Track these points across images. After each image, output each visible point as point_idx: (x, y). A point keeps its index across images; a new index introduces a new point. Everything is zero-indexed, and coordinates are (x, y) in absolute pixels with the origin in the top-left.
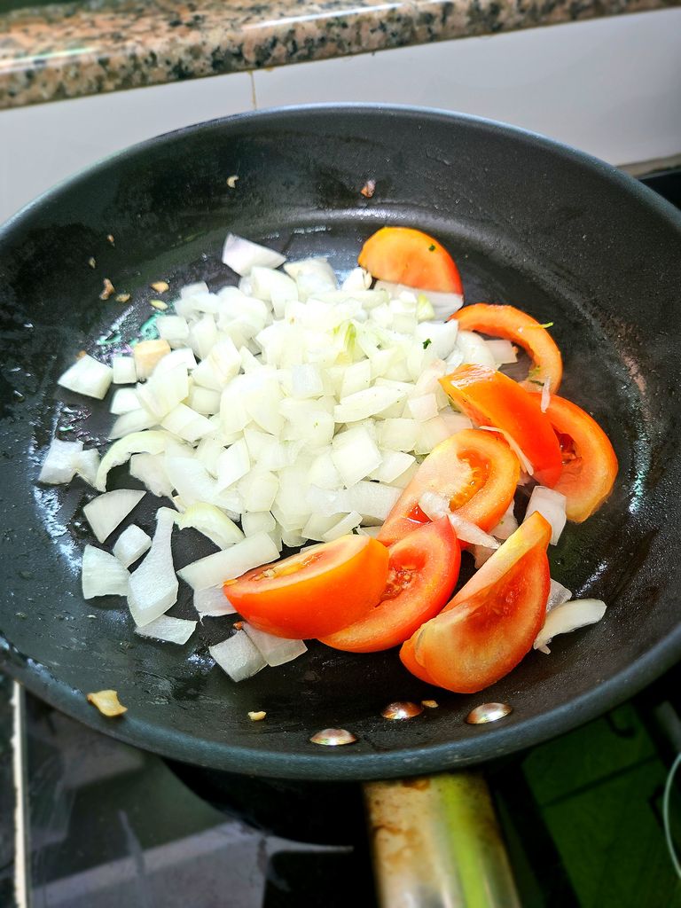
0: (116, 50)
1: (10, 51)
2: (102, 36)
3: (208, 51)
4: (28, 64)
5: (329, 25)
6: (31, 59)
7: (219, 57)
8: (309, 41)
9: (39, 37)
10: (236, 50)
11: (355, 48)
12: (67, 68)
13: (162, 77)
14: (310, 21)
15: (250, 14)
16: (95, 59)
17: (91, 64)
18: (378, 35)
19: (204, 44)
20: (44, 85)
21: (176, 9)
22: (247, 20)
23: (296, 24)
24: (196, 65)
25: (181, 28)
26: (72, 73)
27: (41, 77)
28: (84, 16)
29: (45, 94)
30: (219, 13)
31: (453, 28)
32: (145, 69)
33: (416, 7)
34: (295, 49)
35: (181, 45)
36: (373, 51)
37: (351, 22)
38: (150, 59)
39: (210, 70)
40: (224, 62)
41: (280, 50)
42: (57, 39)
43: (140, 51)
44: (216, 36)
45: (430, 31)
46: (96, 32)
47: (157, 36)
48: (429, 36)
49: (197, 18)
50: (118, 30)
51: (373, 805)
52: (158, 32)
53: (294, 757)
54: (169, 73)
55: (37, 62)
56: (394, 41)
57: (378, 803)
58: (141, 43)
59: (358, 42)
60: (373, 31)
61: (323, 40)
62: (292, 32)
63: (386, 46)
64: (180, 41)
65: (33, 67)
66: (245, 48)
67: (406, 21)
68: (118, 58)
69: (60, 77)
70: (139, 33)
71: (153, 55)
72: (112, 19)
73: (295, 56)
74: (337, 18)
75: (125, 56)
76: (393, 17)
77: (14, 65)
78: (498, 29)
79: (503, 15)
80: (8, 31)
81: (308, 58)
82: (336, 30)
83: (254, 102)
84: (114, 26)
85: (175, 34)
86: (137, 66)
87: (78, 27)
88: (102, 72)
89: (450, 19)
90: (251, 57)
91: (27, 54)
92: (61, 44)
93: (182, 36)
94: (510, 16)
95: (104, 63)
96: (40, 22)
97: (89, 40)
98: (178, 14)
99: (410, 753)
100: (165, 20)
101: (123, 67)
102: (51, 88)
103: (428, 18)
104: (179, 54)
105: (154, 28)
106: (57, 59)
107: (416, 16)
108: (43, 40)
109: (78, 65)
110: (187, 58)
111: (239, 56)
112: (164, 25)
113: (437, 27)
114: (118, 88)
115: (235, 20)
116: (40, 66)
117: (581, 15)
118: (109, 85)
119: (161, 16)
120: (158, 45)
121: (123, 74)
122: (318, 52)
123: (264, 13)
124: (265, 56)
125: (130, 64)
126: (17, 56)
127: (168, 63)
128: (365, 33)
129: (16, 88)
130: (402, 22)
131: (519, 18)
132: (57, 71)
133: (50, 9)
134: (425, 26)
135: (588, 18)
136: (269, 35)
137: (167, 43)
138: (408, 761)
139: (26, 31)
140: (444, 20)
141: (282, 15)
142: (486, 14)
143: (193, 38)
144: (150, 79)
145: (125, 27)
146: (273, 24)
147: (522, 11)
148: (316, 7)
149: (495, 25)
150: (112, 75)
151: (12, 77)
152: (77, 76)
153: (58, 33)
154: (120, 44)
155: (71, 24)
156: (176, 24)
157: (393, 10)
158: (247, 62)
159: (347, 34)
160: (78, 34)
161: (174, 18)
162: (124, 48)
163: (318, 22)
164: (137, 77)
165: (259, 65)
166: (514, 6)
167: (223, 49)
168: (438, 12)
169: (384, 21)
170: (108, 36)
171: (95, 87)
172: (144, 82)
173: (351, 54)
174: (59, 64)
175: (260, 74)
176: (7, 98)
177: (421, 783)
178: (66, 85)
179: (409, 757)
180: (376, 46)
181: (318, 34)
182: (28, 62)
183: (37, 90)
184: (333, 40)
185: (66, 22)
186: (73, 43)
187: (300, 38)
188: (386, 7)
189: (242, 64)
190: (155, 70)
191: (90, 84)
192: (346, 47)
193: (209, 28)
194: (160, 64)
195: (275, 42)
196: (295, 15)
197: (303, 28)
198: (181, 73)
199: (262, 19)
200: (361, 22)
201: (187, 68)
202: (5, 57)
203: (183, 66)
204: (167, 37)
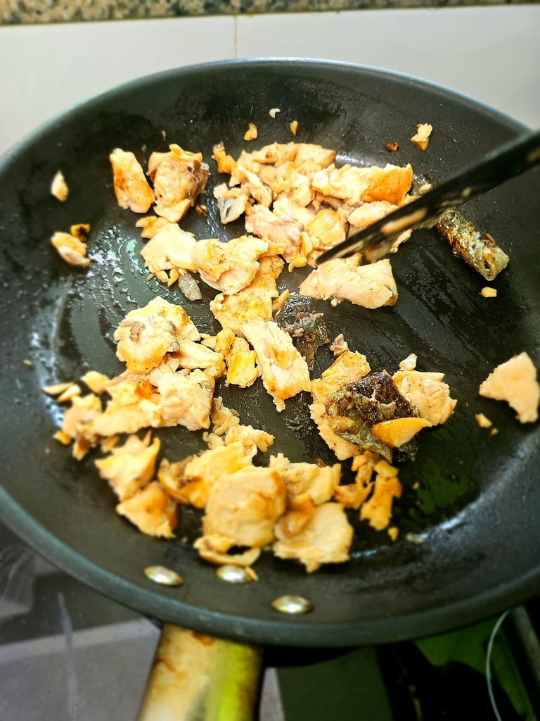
11: (323, 7)
13: (163, 12)
20: (66, 8)
24: (192, 4)
27: (64, 1)
29: (66, 15)
32: (149, 3)
36: (338, 10)
39: (201, 10)
40: (214, 4)
41: (261, 1)
54: (168, 10)
63: (350, 7)
69: (78, 3)
73: (273, 7)
78: (444, 3)
81: (285, 9)
86: (142, 1)
88: (113, 2)
90: (237, 3)
99: (206, 612)
102: (71, 11)
111: (227, 1)
114: (126, 17)
118: (118, 14)
121: (130, 6)
122: (291, 5)
124: (249, 4)
127: (168, 1)
129: (42, 7)
144: (153, 13)
150: (122, 5)
152: (93, 3)
158: (233, 8)
164: (141, 10)
165: (243, 11)
171: (107, 14)
172: (147, 15)
173: (319, 10)
175: (243, 19)
176: (35, 15)
177: (207, 639)
178: (83, 9)
179: (205, 615)
180: (340, 6)
183: (59, 11)
189: (228, 9)
190: (157, 6)
191: (103, 13)
192: (317, 6)
194: (162, 1)
198: (178, 11)
201: (184, 7)
203: (181, 5)
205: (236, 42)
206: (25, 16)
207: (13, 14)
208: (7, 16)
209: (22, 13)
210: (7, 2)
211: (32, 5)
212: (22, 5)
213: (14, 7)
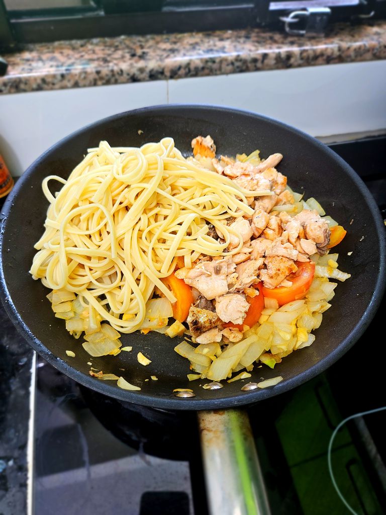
0: (104, 67)
1: (54, 63)
2: (98, 59)
3: (148, 70)
5: (207, 61)
6: (64, 68)
7: (153, 73)
8: (196, 69)
9: (68, 56)
10: (160, 70)
11: (218, 72)
12: (80, 74)
13: (125, 80)
14: (198, 59)
15: (169, 53)
16: (94, 70)
17: (92, 73)
18: (230, 68)
19: (146, 67)
20: (69, 81)
21: (134, 47)
22: (168, 56)
23: (191, 60)
24: (142, 76)
25: (136, 58)
26: (83, 76)
27: (68, 77)
28: (90, 47)
29: (69, 85)
30: (154, 51)
31: (267, 65)
32: (117, 77)
33: (249, 55)
34: (190, 71)
35: (135, 67)
36: (227, 73)
37: (217, 61)
38: (120, 72)
39: (147, 78)
40: (154, 76)
41: (182, 72)
42: (76, 59)
43: (116, 68)
44: (152, 64)
45: (255, 66)
46: (95, 57)
47: (124, 62)
48: (254, 68)
49: (144, 53)
50: (106, 56)
51: (201, 421)
52: (125, 59)
54: (128, 80)
55: (67, 70)
56: (238, 70)
57: (203, 420)
58: (116, 65)
59: (220, 69)
60: (228, 65)
61: (203, 68)
62: (188, 64)
63: (234, 72)
64: (135, 65)
65: (64, 72)
66: (166, 70)
67: (244, 62)
68: (105, 71)
69: (77, 78)
70: (116, 59)
71: (122, 71)
72: (103, 50)
73: (189, 75)
74: (211, 58)
75: (108, 70)
76: (238, 59)
77: (56, 71)
78: (289, 66)
79: (292, 61)
80: (53, 52)
81: (195, 75)
82: (210, 64)
83: (168, 100)
84: (104, 54)
85: (133, 61)
86: (113, 75)
87: (87, 53)
88: (97, 77)
89: (266, 61)
90: (168, 74)
91: (62, 65)
92: (78, 61)
93: (136, 62)
94: (296, 61)
95: (98, 72)
96: (69, 49)
97: (92, 60)
98: (135, 50)
100: (128, 52)
101: (107, 75)
102: (72, 82)
103: (255, 60)
104: (134, 71)
105: (123, 57)
106: (76, 69)
107: (249, 58)
108: (69, 59)
109: (86, 73)
110: (137, 73)
112: (128, 56)
113: (259, 65)
114: (104, 84)
115: (161, 56)
116: (68, 72)
117: (331, 62)
118: (99, 82)
119: (127, 50)
120: (124, 66)
121: (107, 78)
122: (200, 73)
123: (176, 53)
124: (175, 73)
125: (110, 74)
126: (57, 66)
127: (128, 74)
128: (224, 65)
129: (56, 81)
130: (242, 62)
131: (300, 62)
132: (76, 75)
133: (74, 42)
134: (253, 64)
135: (335, 63)
136: (177, 64)
137: (128, 65)
138: (216, 403)
139: (62, 53)
140: (263, 62)
141: (184, 55)
142: (284, 59)
143: (141, 64)
144: (119, 81)
145: (109, 55)
146: (180, 59)
147: (302, 59)
148: (201, 52)
149: (288, 65)
150: (101, 78)
151: (54, 76)
152: (85, 78)
153: (77, 56)
154: (106, 64)
155: (83, 51)
156: (133, 55)
157: (238, 56)
158: (166, 76)
159: (215, 66)
160: (87, 57)
161: (133, 52)
162: (108, 66)
163: (201, 60)
164: (113, 80)
165: (172, 77)
166: (298, 56)
167: (155, 69)
168: (259, 57)
169: (233, 61)
170: (101, 59)
171: (93, 83)
172: (116, 82)
173: (216, 75)
174: (77, 72)
175: (172, 82)
176: (51, 86)
177: (221, 412)
178: (79, 81)
180: (228, 71)
181: (201, 65)
182: (63, 70)
183: (65, 82)
184: (208, 68)
185: (81, 49)
186: (84, 62)
187: (192, 67)
188: (235, 54)
189: (163, 77)
190: (122, 77)
191: (91, 82)
192: (214, 72)
193: (149, 60)
194: (125, 75)
195: (180, 68)
196: (191, 56)
197: (194, 62)
198: (134, 79)
199: (175, 56)
200: (222, 61)
201: (137, 77)
202: (51, 66)
203: (135, 77)
204: (129, 62)
205: (168, 94)
206: (45, 86)
207: (38, 85)
208: (35, 86)
209: (43, 84)
210: (35, 79)
211: (49, 80)
212: (44, 80)
213: (39, 81)
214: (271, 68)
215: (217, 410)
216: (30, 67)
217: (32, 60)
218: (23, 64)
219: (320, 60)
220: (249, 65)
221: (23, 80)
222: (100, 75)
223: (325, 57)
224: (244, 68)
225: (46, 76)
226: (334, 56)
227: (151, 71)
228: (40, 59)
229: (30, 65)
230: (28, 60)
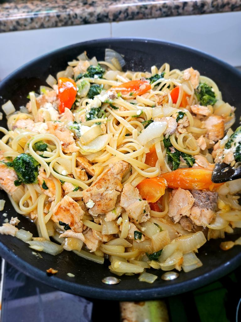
0: (63, 12)
1: (26, 10)
2: (59, 7)
3: (96, 14)
4: (31, 15)
5: (141, 7)
6: (33, 13)
7: (100, 17)
8: (133, 13)
9: (37, 6)
10: (106, 14)
11: (149, 16)
12: (45, 17)
13: (79, 22)
14: (134, 6)
15: (112, 1)
16: (55, 15)
17: (54, 17)
18: (159, 12)
19: (95, 12)
20: (37, 23)
22: (111, 4)
23: (129, 7)
24: (91, 19)
25: (87, 5)
26: (47, 19)
27: (36, 20)
29: (37, 26)
31: (187, 11)
32: (73, 19)
33: (173, 3)
34: (128, 15)
35: (86, 12)
37: (149, 7)
38: (75, 16)
39: (96, 21)
40: (101, 19)
41: (122, 16)
42: (43, 7)
43: (71, 13)
44: (99, 10)
45: (178, 12)
46: (57, 5)
47: (78, 8)
48: (177, 14)
49: (93, 2)
50: (65, 5)
51: (123, 310)
52: (79, 6)
53: (94, 289)
54: (81, 22)
55: (35, 15)
56: (164, 15)
57: (124, 309)
58: (72, 10)
59: (151, 14)
60: (157, 11)
61: (138, 13)
62: (127, 10)
63: (161, 16)
64: (86, 10)
65: (33, 16)
66: (110, 14)
68: (64, 15)
69: (42, 20)
70: (72, 6)
71: (76, 15)
72: (63, 1)
73: (127, 18)
74: (144, 5)
75: (66, 14)
76: (164, 6)
77: (27, 15)
78: (203, 12)
79: (206, 8)
80: (26, 3)
81: (132, 19)
82: (143, 10)
83: (111, 33)
84: (63, 3)
85: (85, 8)
86: (70, 18)
87: (51, 3)
88: (57, 20)
89: (186, 8)
90: (111, 17)
91: (32, 11)
92: (44, 9)
93: (87, 8)
94: (208, 8)
95: (58, 16)
96: (38, 1)
97: (54, 8)
98: (87, 0)
99: (138, 291)
101: (65, 18)
102: (39, 24)
103: (177, 7)
104: (85, 15)
105: (77, 5)
106: (41, 14)
107: (173, 6)
109: (49, 16)
110: (88, 17)
111: (107, 17)
112: (81, 4)
113: (180, 11)
114: (63, 26)
115: (107, 4)
116: (36, 16)
117: (235, 10)
118: (60, 24)
119: (80, 1)
120: (78, 11)
121: (65, 21)
122: (136, 17)
123: (117, 2)
124: (116, 17)
125: (67, 17)
126: (28, 12)
127: (81, 18)
128: (154, 11)
129: (27, 23)
130: (168, 8)
131: (212, 9)
132: (42, 18)
134: (176, 10)
135: (238, 11)
136: (118, 10)
137: (81, 11)
138: (137, 294)
139: (32, 3)
140: (183, 8)
141: (124, 3)
142: (199, 7)
143: (91, 9)
144: (75, 23)
145: (67, 4)
146: (121, 6)
147: (213, 7)
148: (136, 1)
149: (202, 11)
150: (61, 21)
151: (26, 19)
152: (49, 21)
153: (43, 5)
154: (64, 10)
155: (49, 2)
156: (85, 4)
157: (165, 4)
158: (110, 19)
159: (147, 11)
160: (51, 5)
161: (85, 2)
162: (66, 11)
163: (137, 6)
164: (70, 22)
165: (114, 20)
166: (210, 5)
167: (102, 14)
168: (181, 5)
169: (161, 7)
170: (61, 7)
171: (54, 25)
172: (72, 24)
173: (148, 18)
174: (43, 16)
175: (114, 24)
176: (23, 27)
177: (142, 303)
178: (44, 23)
180: (157, 16)
181: (136, 10)
182: (32, 15)
183: (34, 24)
184: (141, 13)
186: (48, 9)
187: (130, 12)
188: (162, 2)
189: (108, 20)
190: (76, 20)
191: (53, 24)
192: (147, 17)
193: (97, 6)
194: (79, 18)
195: (120, 12)
196: (129, 3)
197: (131, 8)
198: (86, 22)
199: (117, 4)
200: (152, 7)
201: (88, 20)
202: (24, 12)
203: (87, 19)
204: (81, 9)
206: (19, 27)
207: (14, 27)
208: (11, 27)
209: (18, 26)
210: (12, 22)
211: (22, 22)
212: (18, 22)
213: (14, 23)
214: (189, 14)
215: (138, 301)
216: (8, 13)
217: (10, 8)
218: (3, 11)
219: (226, 8)
220: (173, 11)
221: (3, 23)
222: (60, 18)
223: (230, 6)
224: (169, 13)
225: (20, 19)
226: (238, 5)
227: (99, 15)
228: (16, 8)
229: (8, 11)
230: (7, 8)
